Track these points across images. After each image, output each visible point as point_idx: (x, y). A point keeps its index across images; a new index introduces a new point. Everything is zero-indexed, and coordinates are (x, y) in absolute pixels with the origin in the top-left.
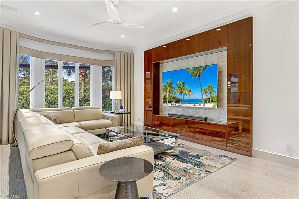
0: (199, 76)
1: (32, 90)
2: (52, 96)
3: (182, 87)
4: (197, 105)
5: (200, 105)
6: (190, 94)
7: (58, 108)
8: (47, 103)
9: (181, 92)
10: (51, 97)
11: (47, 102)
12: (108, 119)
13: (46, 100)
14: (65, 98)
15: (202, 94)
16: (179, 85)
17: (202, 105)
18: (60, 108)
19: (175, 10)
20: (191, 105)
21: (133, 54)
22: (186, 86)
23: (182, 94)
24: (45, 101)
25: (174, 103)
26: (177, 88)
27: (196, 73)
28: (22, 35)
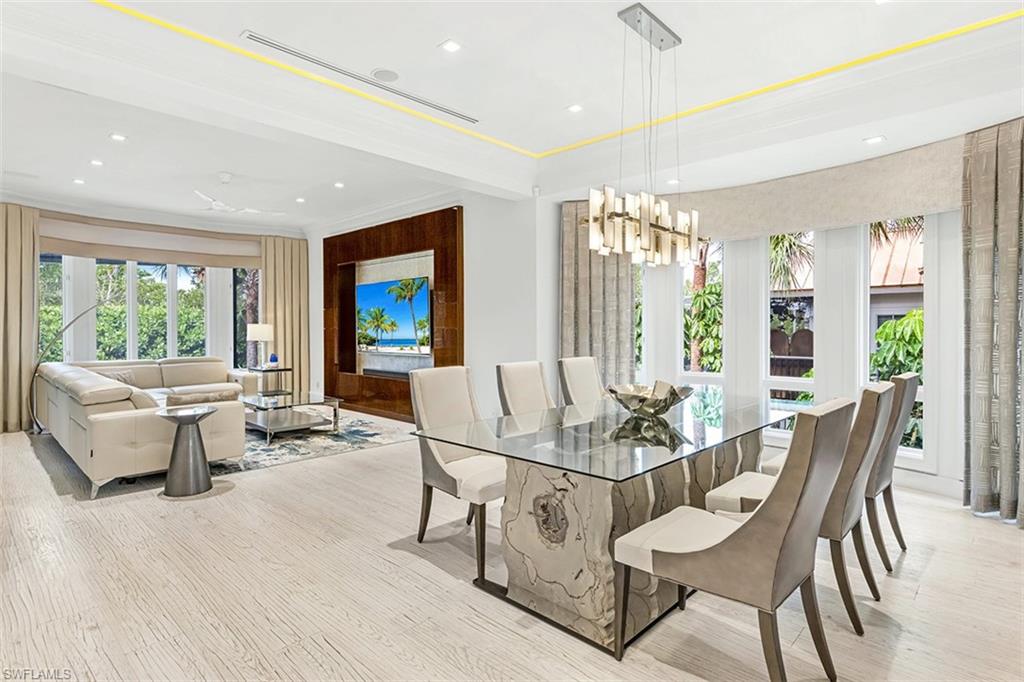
0: (410, 299)
1: (66, 328)
2: (118, 333)
3: (378, 318)
4: (407, 350)
5: (411, 348)
6: (393, 330)
7: (127, 361)
8: (104, 354)
9: (378, 326)
10: (114, 336)
11: (104, 350)
12: (236, 381)
13: (99, 343)
14: (156, 338)
15: (416, 331)
16: (374, 314)
17: (415, 348)
18: (132, 360)
19: (339, 185)
20: (395, 350)
21: (306, 240)
22: (386, 317)
23: (379, 331)
24: (98, 348)
25: (365, 346)
26: (369, 319)
27: (403, 294)
28: (45, 214)
